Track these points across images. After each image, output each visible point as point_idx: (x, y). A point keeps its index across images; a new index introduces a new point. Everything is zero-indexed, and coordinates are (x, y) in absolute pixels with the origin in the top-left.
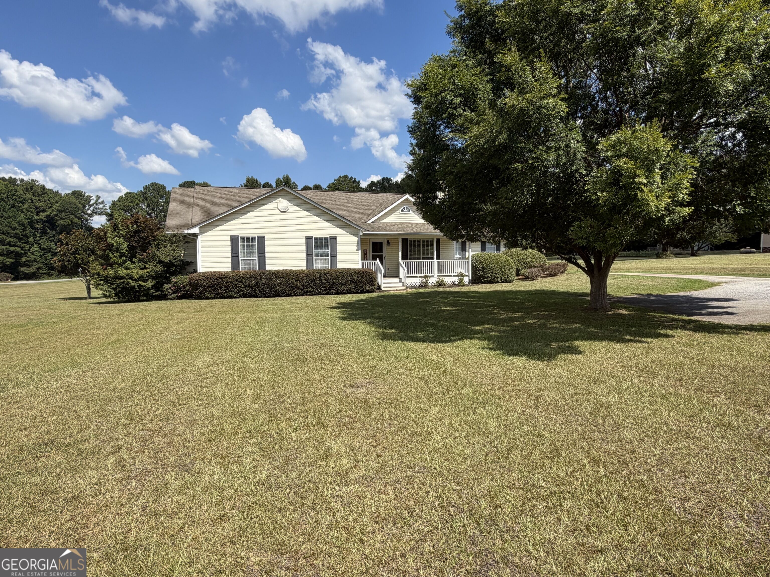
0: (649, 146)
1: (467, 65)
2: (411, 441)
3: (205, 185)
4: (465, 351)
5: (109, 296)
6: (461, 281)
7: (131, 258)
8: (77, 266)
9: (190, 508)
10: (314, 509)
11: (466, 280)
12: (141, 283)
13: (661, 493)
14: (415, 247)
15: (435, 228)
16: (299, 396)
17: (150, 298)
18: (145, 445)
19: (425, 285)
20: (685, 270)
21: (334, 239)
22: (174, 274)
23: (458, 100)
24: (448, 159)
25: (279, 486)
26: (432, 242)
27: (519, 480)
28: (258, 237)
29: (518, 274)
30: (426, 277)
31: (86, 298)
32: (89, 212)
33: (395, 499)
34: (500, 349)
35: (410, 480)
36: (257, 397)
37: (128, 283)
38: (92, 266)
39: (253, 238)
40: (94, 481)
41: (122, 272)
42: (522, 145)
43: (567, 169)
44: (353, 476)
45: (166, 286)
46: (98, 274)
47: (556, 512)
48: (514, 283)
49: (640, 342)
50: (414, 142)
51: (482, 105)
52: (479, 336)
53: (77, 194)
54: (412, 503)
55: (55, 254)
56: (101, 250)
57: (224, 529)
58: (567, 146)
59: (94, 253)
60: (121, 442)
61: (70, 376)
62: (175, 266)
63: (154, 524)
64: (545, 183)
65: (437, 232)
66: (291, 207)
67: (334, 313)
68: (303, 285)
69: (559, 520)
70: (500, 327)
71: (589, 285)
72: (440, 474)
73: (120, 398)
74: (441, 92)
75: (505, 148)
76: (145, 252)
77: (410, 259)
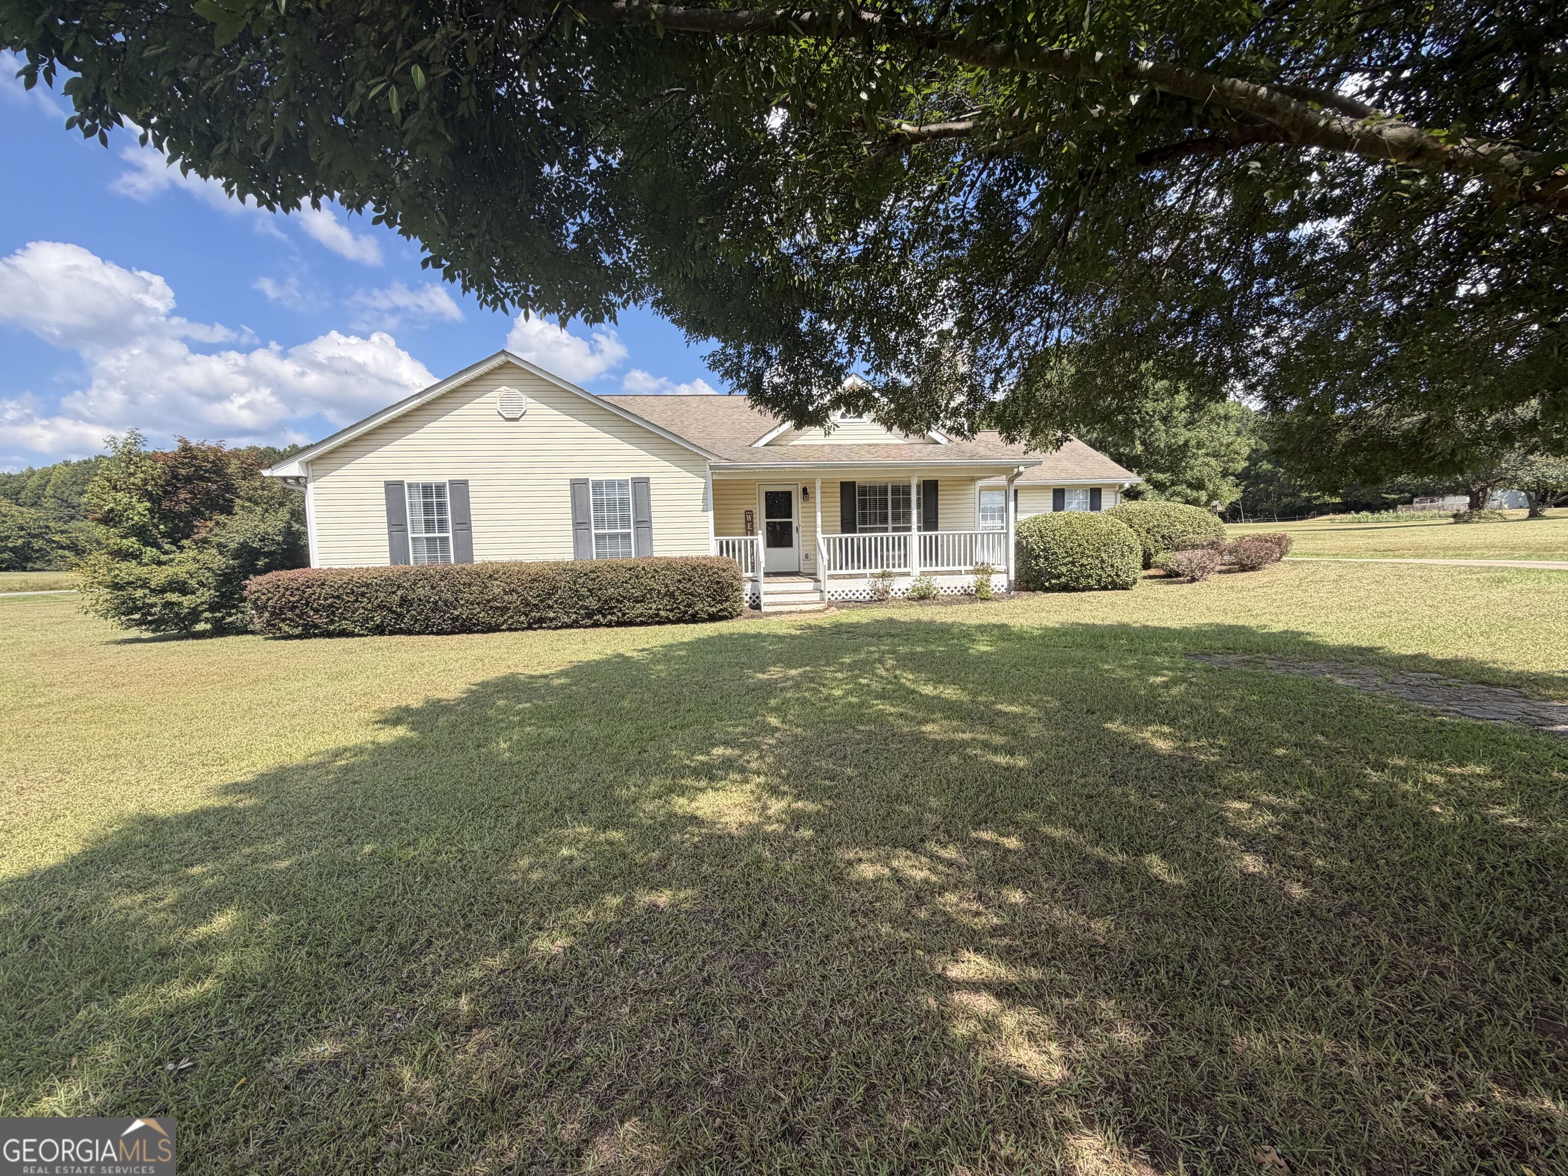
6: (983, 587)
11: (999, 582)
14: (874, 503)
19: (880, 598)
21: (641, 485)
26: (910, 487)
28: (452, 482)
29: (1146, 566)
30: (886, 575)
39: (440, 486)
48: (1136, 587)
66: (531, 405)
77: (860, 531)
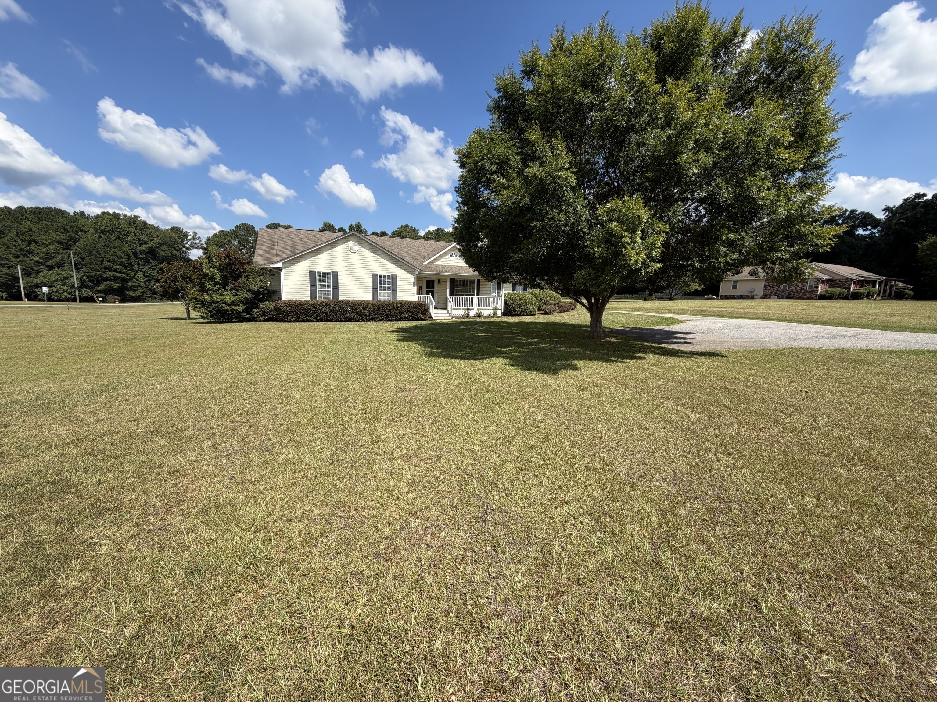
0: (633, 214)
1: (503, 139)
2: (442, 431)
3: (289, 227)
4: (492, 366)
5: (206, 318)
6: (495, 314)
7: (224, 285)
8: (177, 291)
9: (270, 478)
10: (365, 477)
11: (499, 313)
12: (234, 307)
13: (614, 464)
14: (460, 286)
15: (474, 271)
16: (360, 398)
17: (242, 320)
18: (235, 433)
19: (467, 316)
20: (662, 310)
21: (395, 277)
22: (262, 300)
23: (494, 167)
24: (485, 214)
25: (339, 462)
26: (474, 282)
27: (519, 457)
28: (332, 272)
29: (539, 310)
30: (468, 309)
31: (186, 319)
32: (187, 246)
33: (426, 471)
34: (518, 365)
35: (439, 457)
36: (326, 398)
37: (222, 307)
38: (190, 292)
39: (328, 273)
40: (192, 459)
41: (217, 297)
42: (541, 207)
43: (574, 228)
44: (396, 455)
45: (255, 310)
46: (196, 299)
47: (540, 478)
48: (536, 316)
49: (620, 362)
50: (460, 200)
51: (512, 173)
52: (504, 355)
53: (176, 230)
54: (438, 473)
55: (158, 281)
56: (198, 278)
57: (295, 491)
58: (575, 210)
59: (192, 281)
60: (215, 431)
61: (172, 381)
62: (262, 294)
63: (240, 488)
64: (558, 238)
65: (476, 274)
66: (360, 248)
67: (393, 336)
68: (369, 313)
69: (542, 483)
70: (521, 349)
71: (589, 320)
72: (461, 453)
73: (215, 398)
74: (481, 160)
75: (527, 209)
76: (236, 281)
77: (456, 295)
